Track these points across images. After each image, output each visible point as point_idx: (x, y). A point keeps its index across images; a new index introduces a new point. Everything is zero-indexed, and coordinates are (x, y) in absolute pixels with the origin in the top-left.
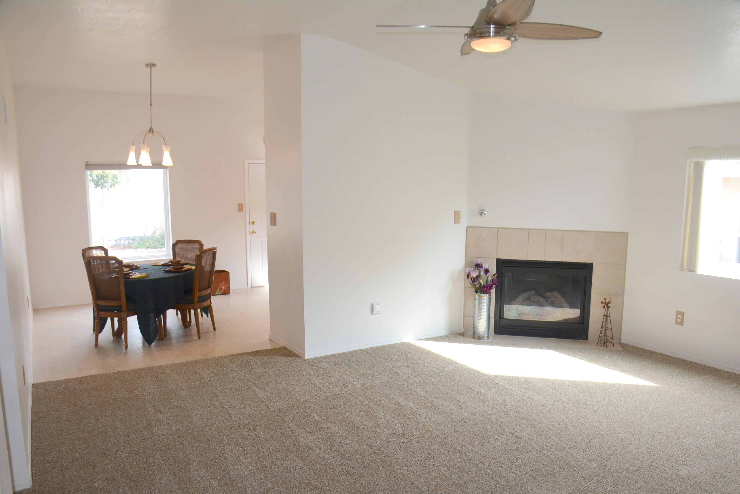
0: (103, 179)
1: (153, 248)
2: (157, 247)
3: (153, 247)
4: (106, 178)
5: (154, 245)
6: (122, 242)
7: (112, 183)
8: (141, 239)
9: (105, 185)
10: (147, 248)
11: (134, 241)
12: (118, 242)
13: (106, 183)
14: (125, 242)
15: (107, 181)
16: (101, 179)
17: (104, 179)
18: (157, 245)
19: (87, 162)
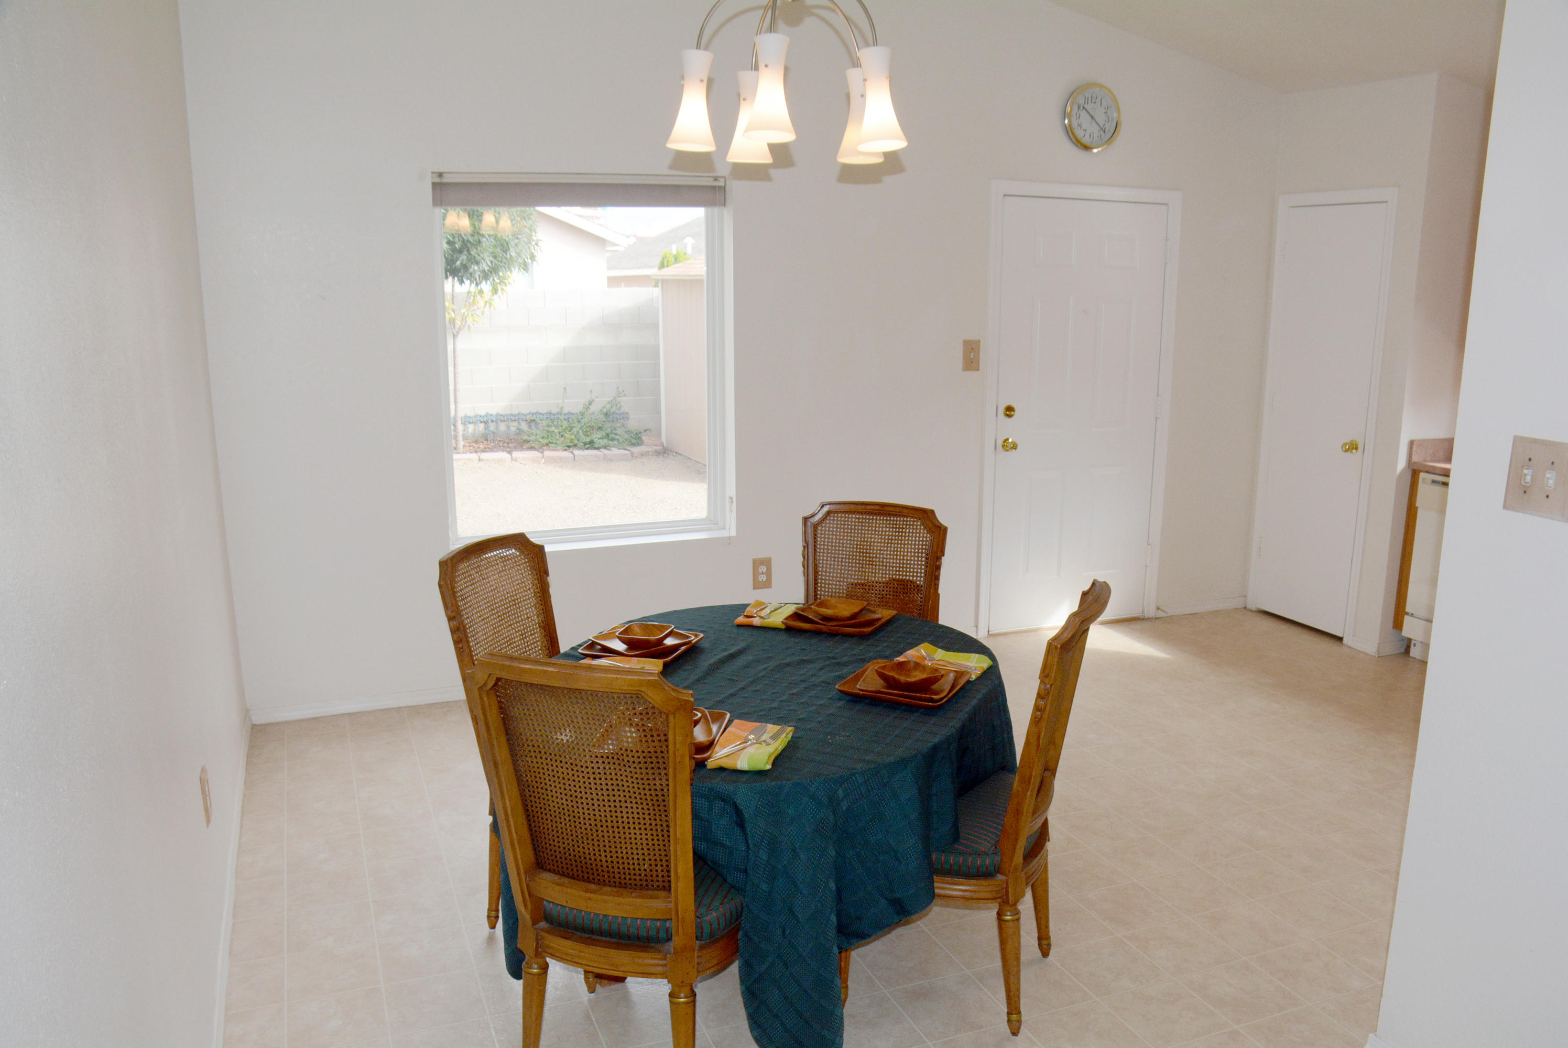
0: (465, 252)
1: (587, 446)
2: (596, 446)
3: (585, 444)
4: (477, 249)
5: (588, 440)
6: (502, 427)
7: (492, 262)
8: (551, 418)
9: (471, 270)
10: (569, 447)
11: (533, 425)
12: (492, 427)
13: (477, 263)
14: (508, 427)
15: (478, 258)
16: (460, 251)
17: (468, 251)
18: (596, 440)
19: (440, 175)
